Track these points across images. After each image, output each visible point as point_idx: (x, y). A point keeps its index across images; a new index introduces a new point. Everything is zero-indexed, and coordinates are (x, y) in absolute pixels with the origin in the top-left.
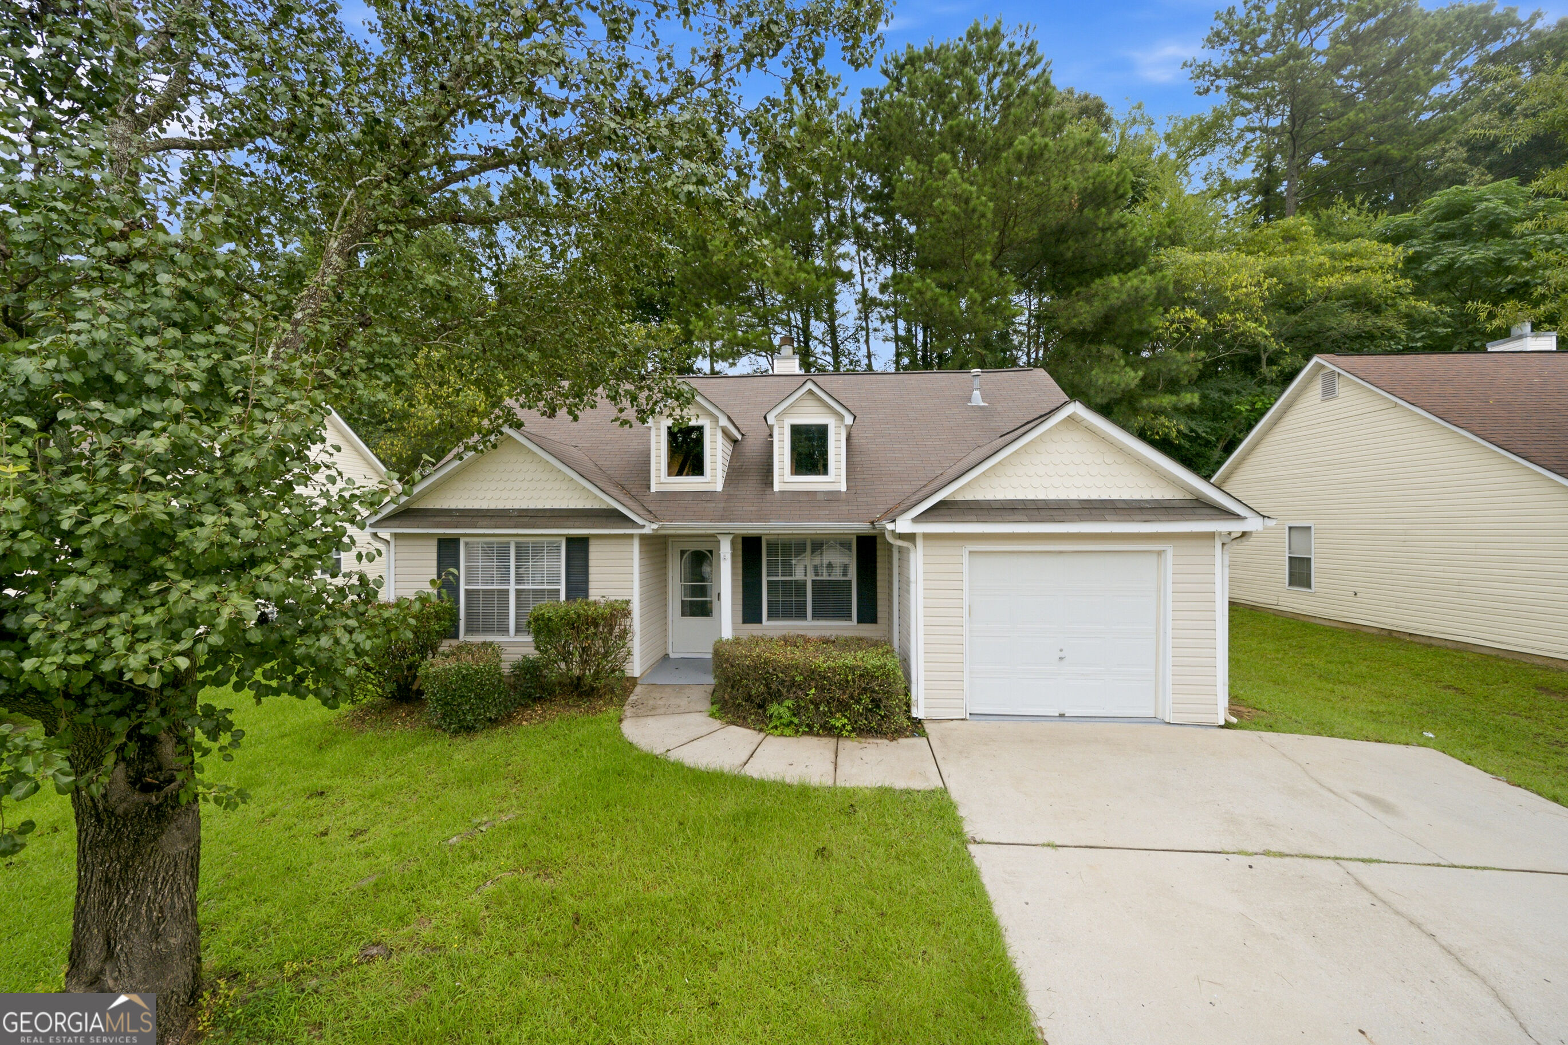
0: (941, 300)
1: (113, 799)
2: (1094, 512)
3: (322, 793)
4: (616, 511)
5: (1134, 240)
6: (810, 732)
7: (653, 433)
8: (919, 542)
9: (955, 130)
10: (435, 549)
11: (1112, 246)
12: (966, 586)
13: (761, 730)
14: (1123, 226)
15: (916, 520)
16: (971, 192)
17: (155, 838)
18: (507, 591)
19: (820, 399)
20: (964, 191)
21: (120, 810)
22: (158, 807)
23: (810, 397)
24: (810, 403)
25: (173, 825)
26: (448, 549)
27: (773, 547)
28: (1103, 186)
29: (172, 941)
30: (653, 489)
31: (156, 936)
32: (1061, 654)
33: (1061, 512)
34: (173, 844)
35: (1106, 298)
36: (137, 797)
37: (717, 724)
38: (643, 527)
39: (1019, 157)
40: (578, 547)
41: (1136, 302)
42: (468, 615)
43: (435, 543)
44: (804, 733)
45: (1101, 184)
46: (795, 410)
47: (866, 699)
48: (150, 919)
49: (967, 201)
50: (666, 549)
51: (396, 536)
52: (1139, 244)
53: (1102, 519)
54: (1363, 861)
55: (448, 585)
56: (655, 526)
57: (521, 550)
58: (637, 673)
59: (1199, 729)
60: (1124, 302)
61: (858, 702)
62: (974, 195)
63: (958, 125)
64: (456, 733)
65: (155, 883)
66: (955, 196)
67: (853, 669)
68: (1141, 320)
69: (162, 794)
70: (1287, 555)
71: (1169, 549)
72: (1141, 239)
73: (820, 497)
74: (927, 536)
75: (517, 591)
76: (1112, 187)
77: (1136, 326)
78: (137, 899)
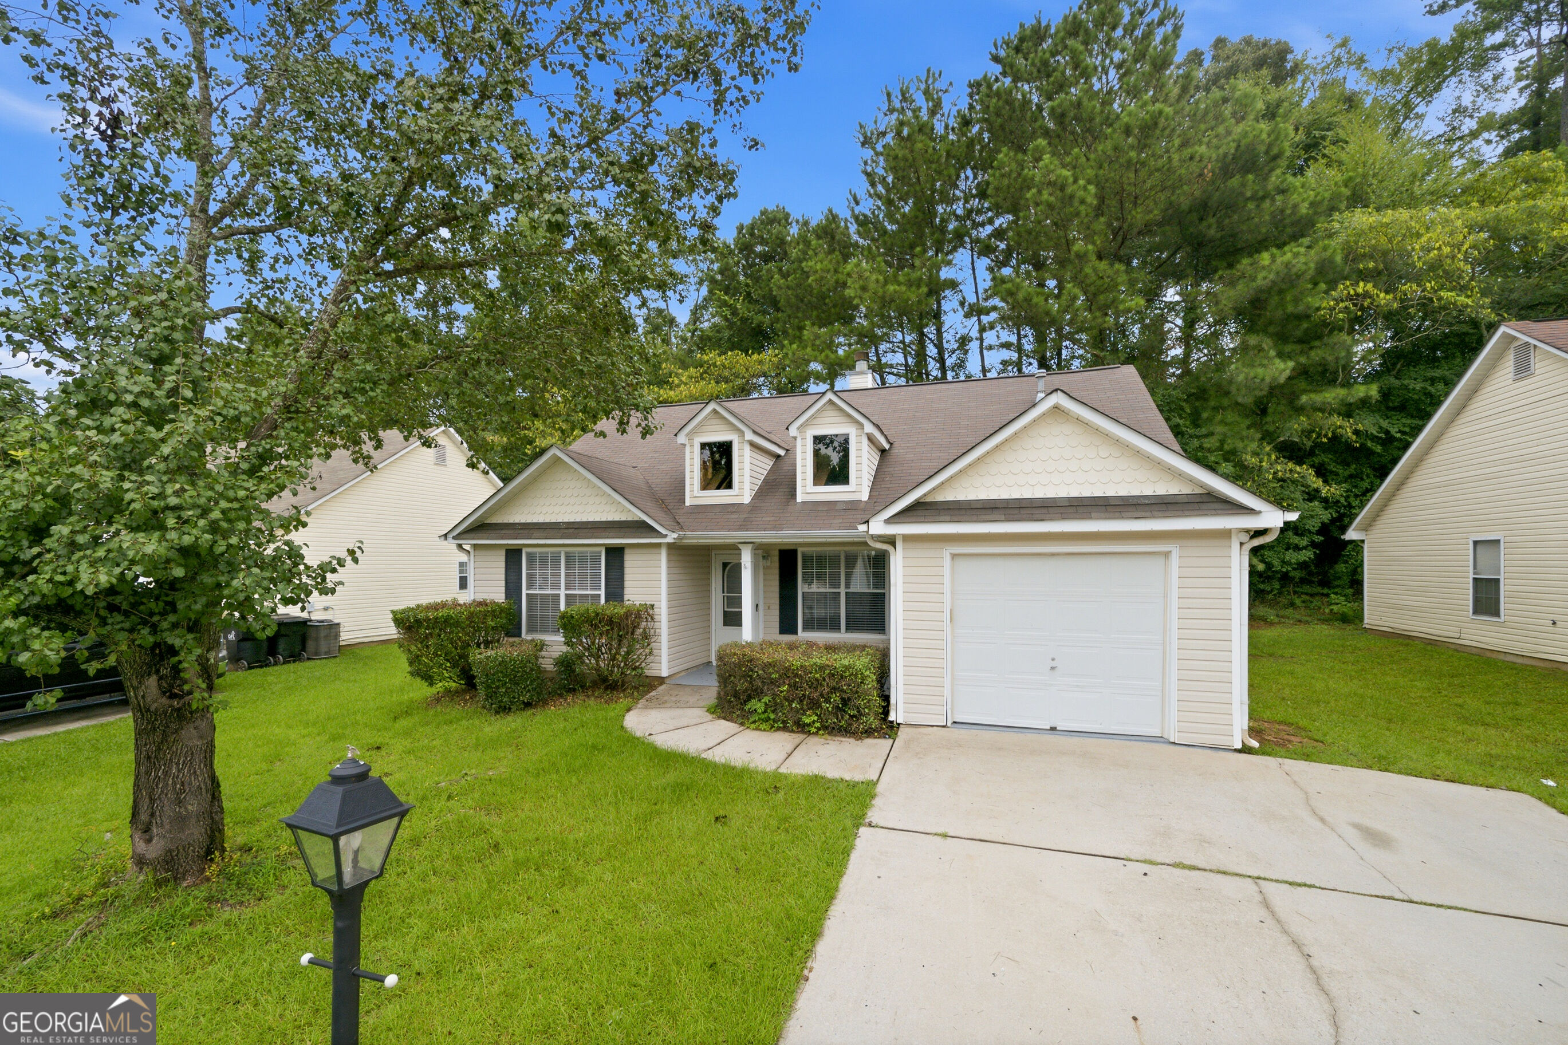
0: (1035, 300)
1: (148, 699)
2: (1080, 510)
3: (378, 748)
4: (644, 522)
5: (1295, 206)
6: (785, 728)
7: (688, 449)
8: (899, 545)
9: (1059, 111)
10: (503, 558)
11: (1267, 218)
12: (947, 588)
13: (742, 724)
14: (1283, 192)
15: (889, 521)
16: (1066, 178)
17: (176, 731)
18: (558, 595)
19: (840, 409)
20: (1059, 176)
21: (153, 708)
22: (179, 710)
23: (830, 407)
24: (831, 413)
25: (192, 725)
26: (513, 556)
27: (808, 559)
28: (1251, 148)
29: (190, 807)
30: (687, 503)
31: (180, 802)
32: (1054, 664)
33: (1044, 511)
34: (190, 739)
35: (1253, 279)
36: (164, 701)
37: (710, 717)
38: (665, 536)
39: (1128, 131)
40: (615, 555)
41: (1289, 281)
42: (529, 617)
43: (504, 553)
44: (779, 729)
45: (1247, 146)
46: (815, 421)
47: (836, 698)
48: (174, 789)
49: (1062, 189)
50: (709, 561)
51: (475, 547)
52: (1304, 211)
53: (1087, 517)
54: (1291, 884)
55: (512, 588)
56: (675, 535)
57: (569, 558)
58: (664, 673)
59: (1209, 751)
60: (1273, 282)
61: (828, 701)
62: (1071, 180)
63: (1060, 105)
64: (497, 712)
65: (178, 764)
66: (1050, 183)
67: (822, 668)
68: (1296, 301)
69: (182, 702)
70: (1471, 576)
71: (1175, 549)
72: (1306, 205)
73: (839, 507)
74: (907, 538)
75: (567, 595)
76: (1263, 148)
77: (1290, 309)
78: (166, 773)
